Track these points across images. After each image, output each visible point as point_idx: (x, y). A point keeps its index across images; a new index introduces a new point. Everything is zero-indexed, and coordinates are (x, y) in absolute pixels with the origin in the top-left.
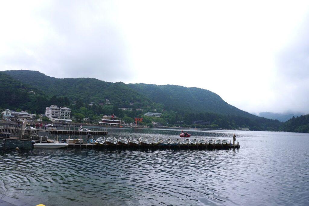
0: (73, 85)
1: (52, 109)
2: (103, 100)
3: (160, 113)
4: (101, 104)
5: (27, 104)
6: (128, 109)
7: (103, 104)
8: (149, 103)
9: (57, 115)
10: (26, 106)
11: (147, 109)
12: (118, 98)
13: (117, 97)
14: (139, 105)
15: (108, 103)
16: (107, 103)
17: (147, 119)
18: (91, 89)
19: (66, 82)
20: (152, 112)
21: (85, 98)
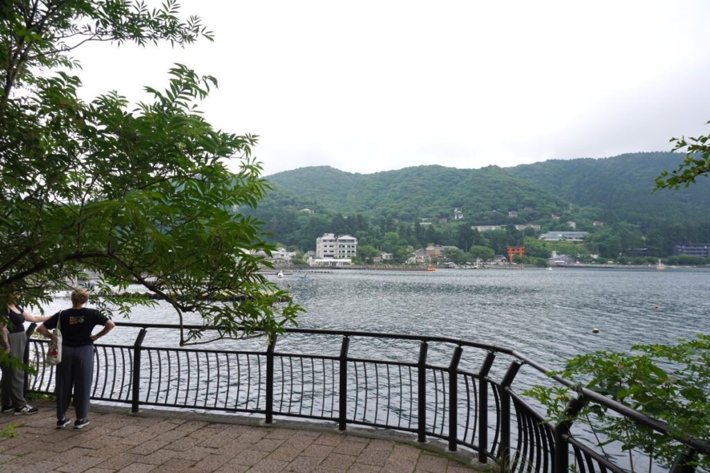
0: (392, 185)
1: (325, 241)
2: (447, 211)
3: (585, 230)
4: (443, 219)
5: (294, 234)
6: (502, 228)
7: (448, 220)
8: (558, 208)
9: (333, 251)
10: (293, 237)
11: (551, 224)
12: (480, 204)
13: (480, 201)
14: (531, 214)
15: (458, 218)
16: (456, 217)
17: (539, 247)
18: (425, 190)
19: (377, 180)
20: (563, 229)
21: (409, 212)
